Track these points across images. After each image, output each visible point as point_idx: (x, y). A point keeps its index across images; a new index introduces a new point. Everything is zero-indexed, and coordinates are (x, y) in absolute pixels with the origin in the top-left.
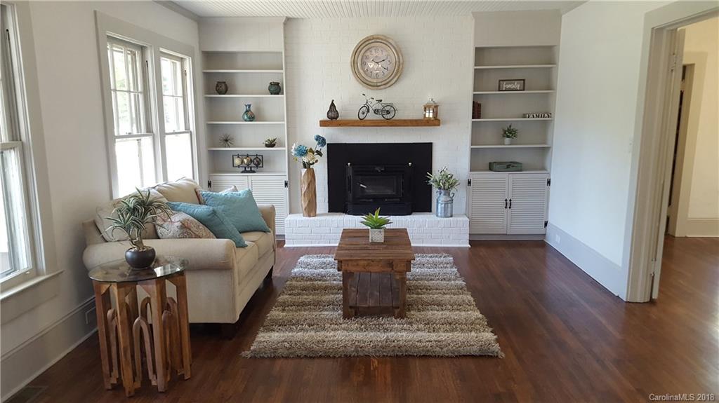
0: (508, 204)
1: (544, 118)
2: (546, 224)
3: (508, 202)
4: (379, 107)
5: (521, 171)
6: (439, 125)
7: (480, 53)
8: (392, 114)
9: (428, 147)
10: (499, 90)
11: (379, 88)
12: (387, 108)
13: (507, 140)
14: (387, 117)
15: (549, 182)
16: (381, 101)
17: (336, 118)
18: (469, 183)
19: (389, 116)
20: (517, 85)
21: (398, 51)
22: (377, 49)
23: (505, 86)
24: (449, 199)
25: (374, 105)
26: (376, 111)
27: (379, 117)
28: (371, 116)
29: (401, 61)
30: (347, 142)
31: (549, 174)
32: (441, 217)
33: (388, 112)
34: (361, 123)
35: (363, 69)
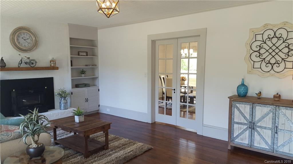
0: (87, 100)
1: (94, 67)
2: (99, 106)
3: (87, 99)
4: (28, 61)
5: (89, 87)
6: (58, 69)
7: (72, 40)
8: (34, 64)
9: (51, 79)
10: (79, 55)
11: (27, 52)
12: (32, 62)
13: (83, 75)
14: (31, 66)
15: (99, 90)
16: (29, 58)
17: (4, 67)
18: (72, 93)
19: (32, 66)
20: (85, 54)
21: (35, 35)
22: (24, 33)
23: (81, 54)
24: (66, 101)
25: (25, 60)
26: (26, 63)
27: (28, 66)
28: (23, 65)
29: (37, 40)
30: (10, 79)
31: (99, 87)
32: (64, 110)
33: (33, 64)
34: (18, 69)
35: (17, 42)
